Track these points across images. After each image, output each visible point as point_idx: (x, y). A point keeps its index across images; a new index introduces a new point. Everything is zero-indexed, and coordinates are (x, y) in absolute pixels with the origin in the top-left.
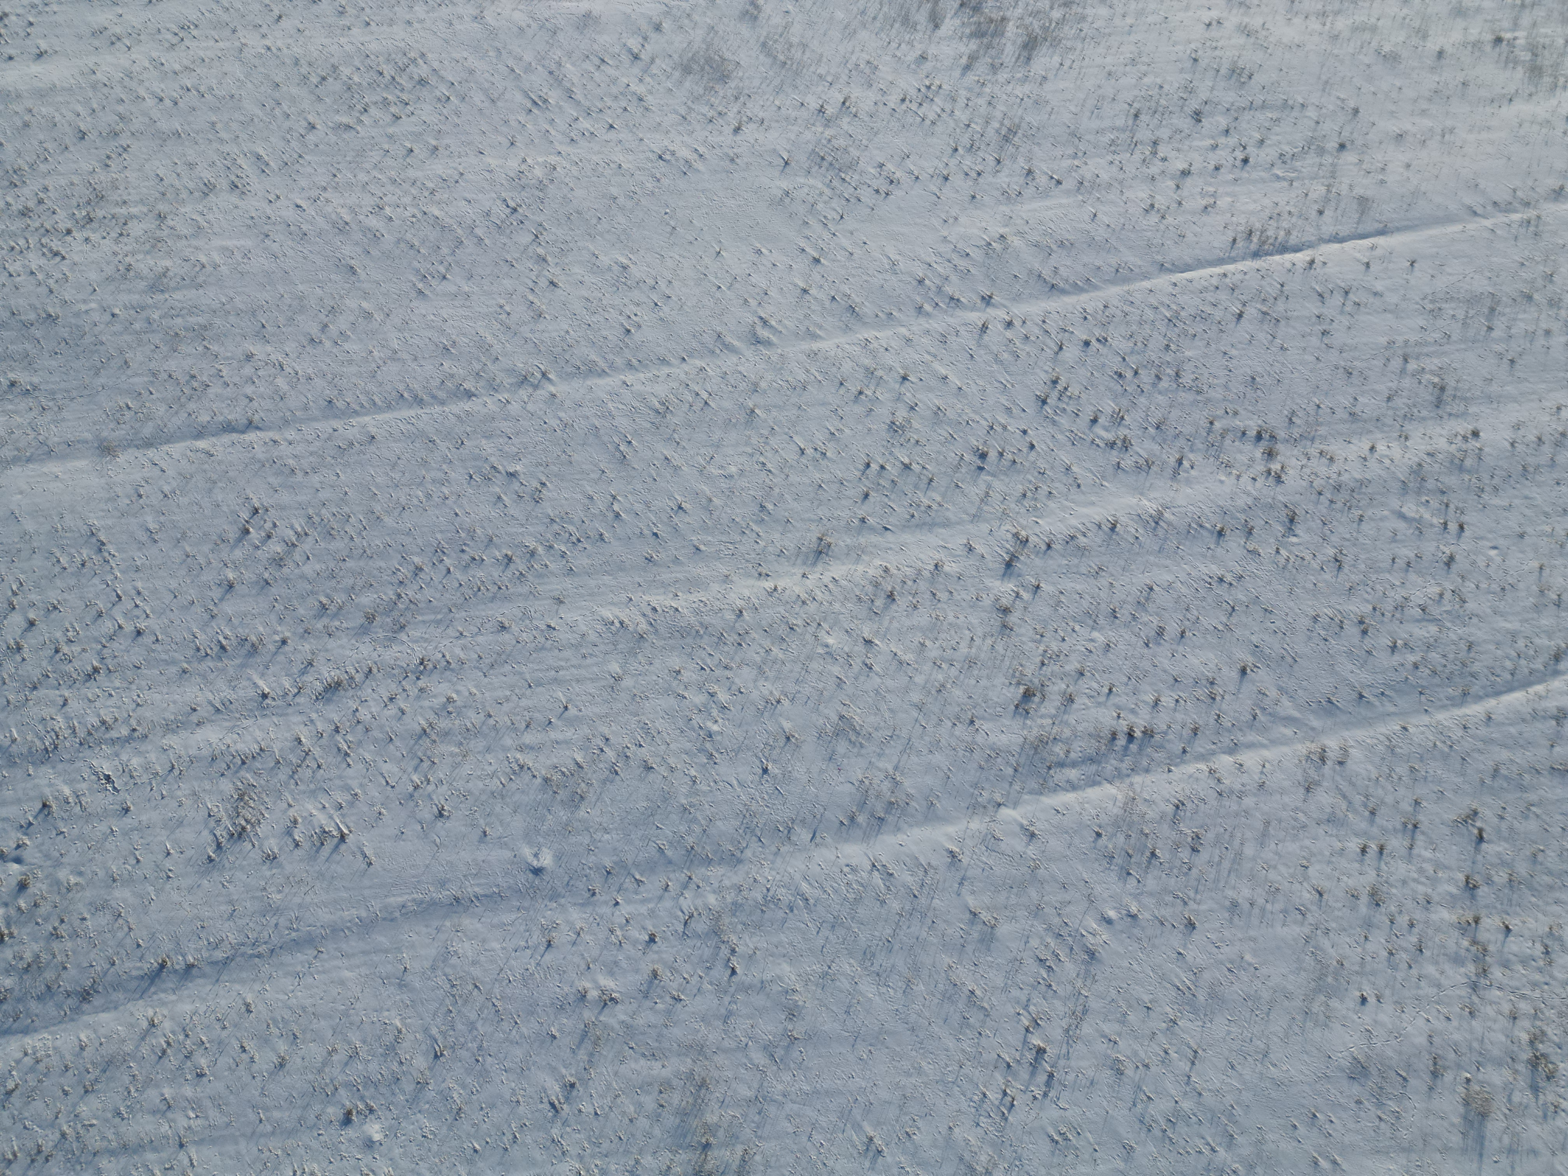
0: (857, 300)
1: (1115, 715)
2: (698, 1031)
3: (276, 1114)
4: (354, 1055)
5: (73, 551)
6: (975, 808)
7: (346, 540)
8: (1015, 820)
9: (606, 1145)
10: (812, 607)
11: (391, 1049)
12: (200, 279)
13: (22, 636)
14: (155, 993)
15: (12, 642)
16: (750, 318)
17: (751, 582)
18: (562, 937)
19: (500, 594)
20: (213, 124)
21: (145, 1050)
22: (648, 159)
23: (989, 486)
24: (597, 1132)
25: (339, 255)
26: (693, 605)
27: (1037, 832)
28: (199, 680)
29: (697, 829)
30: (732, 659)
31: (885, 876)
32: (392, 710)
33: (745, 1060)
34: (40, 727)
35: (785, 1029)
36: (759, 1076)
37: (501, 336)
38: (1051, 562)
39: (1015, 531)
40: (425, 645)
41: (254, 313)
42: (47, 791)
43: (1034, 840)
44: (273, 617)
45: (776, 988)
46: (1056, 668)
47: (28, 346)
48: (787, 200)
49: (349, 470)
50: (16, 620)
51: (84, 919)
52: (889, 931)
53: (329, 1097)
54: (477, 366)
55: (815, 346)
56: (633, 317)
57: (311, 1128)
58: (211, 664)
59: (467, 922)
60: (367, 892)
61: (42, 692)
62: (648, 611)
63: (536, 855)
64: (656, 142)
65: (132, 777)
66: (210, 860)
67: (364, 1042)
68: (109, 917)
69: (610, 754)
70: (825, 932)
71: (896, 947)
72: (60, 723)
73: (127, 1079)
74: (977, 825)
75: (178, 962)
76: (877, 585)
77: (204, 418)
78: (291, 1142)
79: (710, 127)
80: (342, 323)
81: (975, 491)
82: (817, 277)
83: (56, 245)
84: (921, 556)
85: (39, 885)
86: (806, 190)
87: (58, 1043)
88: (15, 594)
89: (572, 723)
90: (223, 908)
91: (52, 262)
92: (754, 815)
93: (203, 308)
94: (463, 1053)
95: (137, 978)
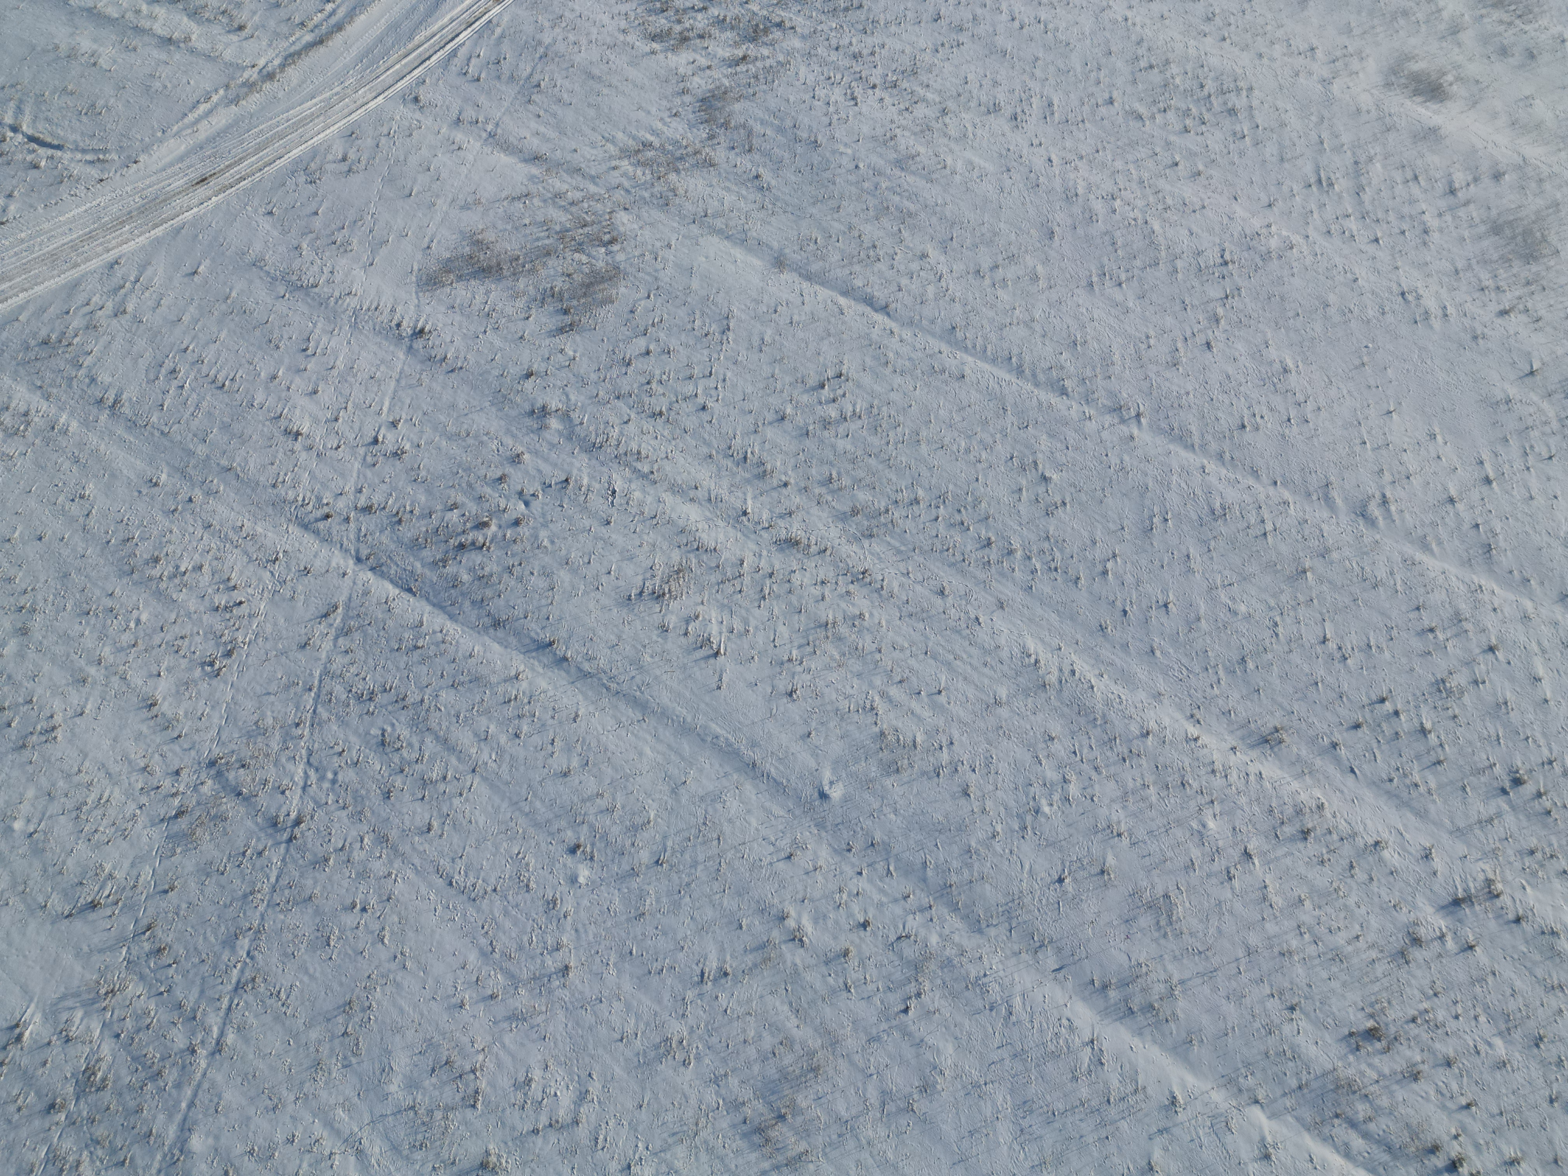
0: (1502, 544)
1: (1453, 1131)
2: (844, 1027)
3: (538, 804)
4: (610, 810)
5: (707, 321)
6: (1229, 1082)
7: (883, 442)
8: (1261, 1129)
9: (714, 1040)
10: (1218, 782)
11: (634, 829)
12: (934, 176)
13: (636, 357)
14: (533, 658)
15: (628, 357)
16: (1372, 488)
17: (1178, 715)
18: (803, 860)
19: (960, 565)
20: (1037, 59)
21: (500, 689)
22: (1390, 288)
23: (1499, 815)
24: (716, 1025)
25: (1050, 217)
26: (1110, 695)
27: (1273, 1158)
28: (714, 469)
29: (966, 874)
30: (1107, 766)
31: (1094, 1060)
32: (817, 591)
33: (860, 1085)
34: (602, 426)
35: (911, 1095)
36: (861, 1108)
37: (1128, 361)
38: (1507, 936)
39: (1491, 876)
40: (876, 561)
41: (952, 226)
42: (575, 472)
43: (1265, 1163)
44: (793, 460)
45: (928, 1056)
46: (1425, 1036)
47: (786, 155)
48: (1503, 407)
49: (926, 390)
50: (641, 343)
51: (532, 573)
52: (1060, 1106)
53: (575, 824)
54: (1088, 373)
55: (1419, 556)
56: (1258, 418)
57: (550, 834)
58: (730, 464)
59: (748, 788)
60: (702, 706)
61: (620, 404)
62: (1067, 672)
63: (831, 783)
64: (1410, 278)
65: (627, 503)
66: (629, 599)
67: (623, 807)
68: (546, 584)
69: (945, 756)
70: (1005, 1053)
71: (1057, 1125)
72: (615, 433)
73: (478, 699)
74: (1219, 1098)
75: (560, 651)
76: (1299, 812)
77: (858, 283)
78: (531, 831)
79: (1476, 295)
80: (1010, 272)
81: (1479, 807)
82: (1475, 495)
83: (858, 92)
84: (1368, 822)
85: (526, 529)
86: (1531, 410)
87: (462, 641)
88: (653, 325)
89: (936, 707)
90: (612, 637)
91: (847, 103)
92: (1021, 906)
93: (921, 199)
94: (675, 877)
95: (531, 638)
